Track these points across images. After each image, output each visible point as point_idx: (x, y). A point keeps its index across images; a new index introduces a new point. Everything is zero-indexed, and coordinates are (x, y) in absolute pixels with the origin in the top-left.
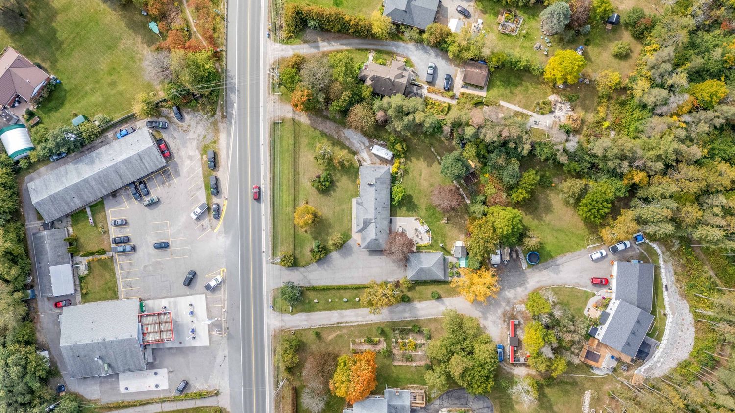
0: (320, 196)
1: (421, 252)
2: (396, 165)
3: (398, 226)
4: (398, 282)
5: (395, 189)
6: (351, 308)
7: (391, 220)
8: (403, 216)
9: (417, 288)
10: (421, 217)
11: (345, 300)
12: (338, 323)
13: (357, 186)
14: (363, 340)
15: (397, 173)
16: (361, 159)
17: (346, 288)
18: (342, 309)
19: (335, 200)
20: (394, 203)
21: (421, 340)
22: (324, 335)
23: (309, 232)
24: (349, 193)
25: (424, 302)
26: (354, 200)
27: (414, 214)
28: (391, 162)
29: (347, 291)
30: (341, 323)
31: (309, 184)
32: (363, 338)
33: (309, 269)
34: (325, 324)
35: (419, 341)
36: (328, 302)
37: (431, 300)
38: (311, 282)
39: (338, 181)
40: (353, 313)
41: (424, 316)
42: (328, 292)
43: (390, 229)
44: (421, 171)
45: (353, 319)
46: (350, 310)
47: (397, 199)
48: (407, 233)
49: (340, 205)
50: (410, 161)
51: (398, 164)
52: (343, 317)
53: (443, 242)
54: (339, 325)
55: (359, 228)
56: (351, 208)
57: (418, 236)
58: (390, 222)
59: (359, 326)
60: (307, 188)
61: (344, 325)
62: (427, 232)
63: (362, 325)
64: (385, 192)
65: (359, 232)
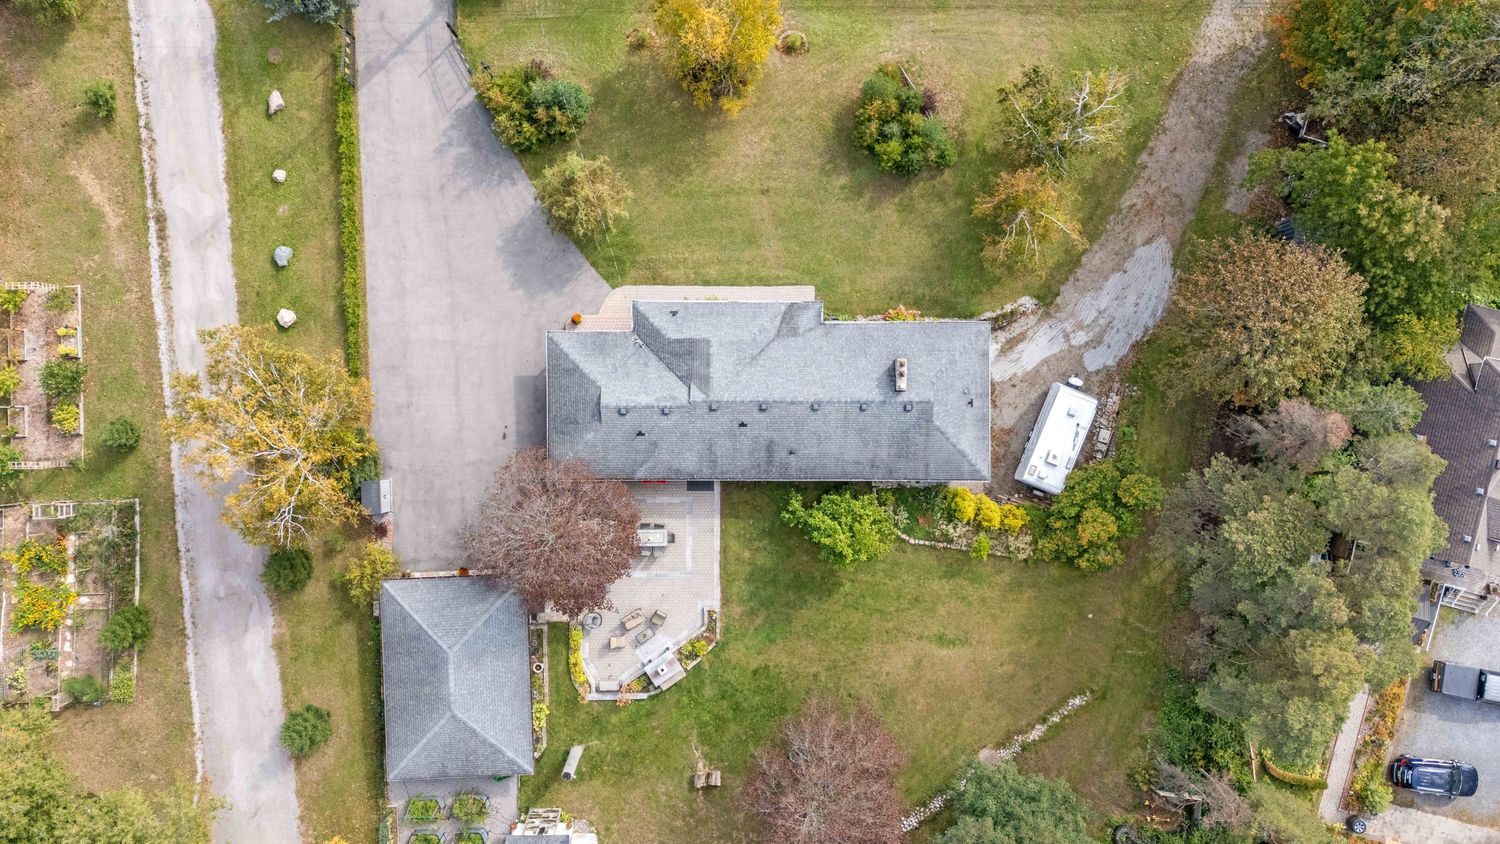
0: (827, 119)
1: (535, 651)
2: (994, 512)
3: (672, 524)
4: (382, 531)
5: (866, 508)
6: (241, 286)
7: (707, 485)
8: (724, 550)
9: (348, 632)
10: (722, 646)
11: (283, 254)
12: (161, 219)
13: (882, 308)
14: (74, 347)
15: (951, 516)
16: (1016, 329)
17: (346, 255)
18: (237, 237)
19: (808, 195)
20: (796, 504)
21: (71, 654)
22: (99, 147)
23: (635, 59)
24: (841, 270)
25: (275, 669)
26: (806, 293)
27: (737, 610)
28: (1009, 483)
29: (332, 263)
30: (162, 236)
31: (889, 57)
32: (86, 348)
33: (443, 64)
34: (161, 152)
35: (65, 644)
36: (275, 167)
37: (287, 705)
38: (379, 78)
39: (906, 209)
40: (214, 295)
41: (199, 668)
42: (325, 168)
43: (660, 484)
44: (966, 642)
45: (185, 297)
46: (232, 282)
47: (818, 518)
48: (637, 574)
49: (780, 223)
50: (1017, 585)
51: (996, 524)
52: (196, 243)
53: (592, 766)
54: (152, 224)
55: (660, 321)
56: (765, 282)
57: (623, 628)
58: (697, 485)
59: (150, 325)
60: (866, 49)
61: (154, 252)
62: (646, 681)
63: (152, 344)
64: (851, 455)
65: (640, 320)
